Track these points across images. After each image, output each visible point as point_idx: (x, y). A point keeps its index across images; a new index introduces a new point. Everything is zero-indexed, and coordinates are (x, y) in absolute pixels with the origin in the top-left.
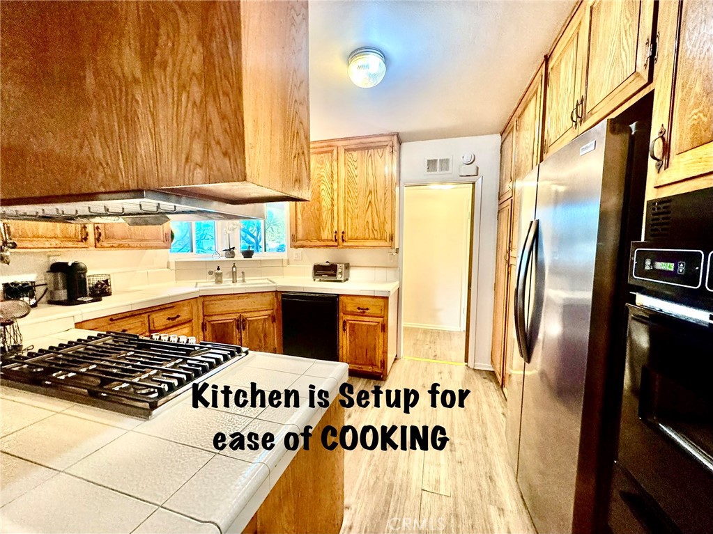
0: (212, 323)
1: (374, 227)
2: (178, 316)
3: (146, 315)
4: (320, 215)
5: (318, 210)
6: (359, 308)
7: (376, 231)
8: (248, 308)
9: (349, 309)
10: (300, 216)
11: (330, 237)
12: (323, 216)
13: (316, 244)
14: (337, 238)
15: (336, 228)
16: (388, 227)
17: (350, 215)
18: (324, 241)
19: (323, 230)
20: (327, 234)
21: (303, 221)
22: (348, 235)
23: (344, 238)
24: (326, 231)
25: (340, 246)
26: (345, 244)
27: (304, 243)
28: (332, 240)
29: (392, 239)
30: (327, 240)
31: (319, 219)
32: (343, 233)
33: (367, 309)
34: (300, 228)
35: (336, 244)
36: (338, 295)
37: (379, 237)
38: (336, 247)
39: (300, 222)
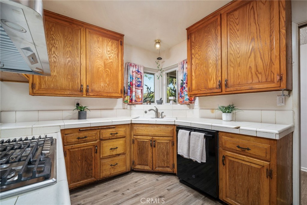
0: (138, 140)
1: (257, 71)
2: (117, 133)
3: (99, 130)
4: (208, 70)
5: (206, 67)
6: (238, 147)
7: (261, 73)
8: (157, 134)
9: (228, 146)
10: (193, 74)
11: (215, 86)
12: (210, 70)
13: (204, 92)
14: (220, 85)
15: (220, 78)
16: (276, 66)
17: (232, 65)
18: (211, 89)
19: (210, 81)
20: (213, 84)
21: (196, 77)
22: (231, 82)
23: (226, 85)
24: (212, 82)
25: (224, 92)
26: (228, 90)
27: (196, 92)
28: (216, 88)
29: (281, 79)
30: (213, 88)
31: (207, 73)
32: (226, 81)
33: (248, 149)
34: (194, 82)
35: (220, 90)
36: (218, 132)
37: (264, 80)
38: (220, 93)
39: (193, 78)
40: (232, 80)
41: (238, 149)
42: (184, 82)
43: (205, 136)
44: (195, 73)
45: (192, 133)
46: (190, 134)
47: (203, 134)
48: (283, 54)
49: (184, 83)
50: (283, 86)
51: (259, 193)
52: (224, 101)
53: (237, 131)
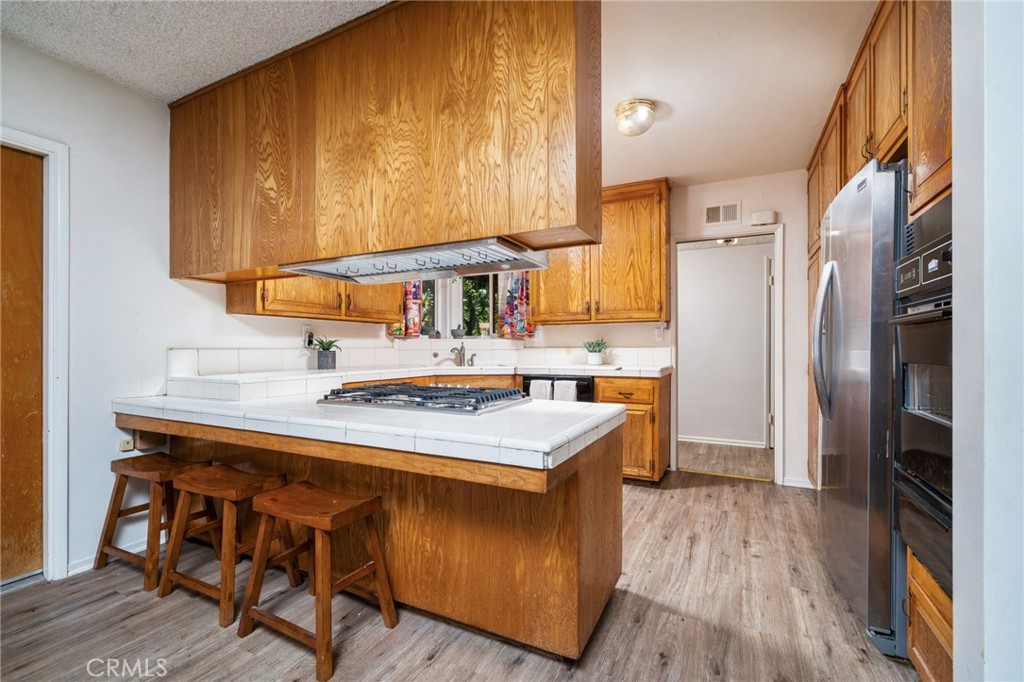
1: (637, 294)
4: (568, 282)
5: (564, 276)
6: (620, 394)
7: (641, 298)
9: (608, 395)
10: (542, 285)
11: (580, 309)
12: (572, 283)
13: (562, 318)
14: (589, 310)
15: (588, 298)
16: (656, 293)
17: (606, 281)
18: (573, 314)
19: (572, 301)
20: (576, 306)
21: (546, 291)
22: (604, 306)
23: (598, 310)
24: (575, 302)
25: (593, 320)
26: (600, 317)
27: (547, 317)
28: (583, 313)
29: (661, 308)
30: (577, 313)
31: (567, 287)
32: (597, 303)
33: (631, 394)
34: (542, 299)
35: (588, 317)
36: (593, 377)
37: (644, 307)
38: (588, 321)
39: (542, 292)
40: (605, 302)
41: (619, 396)
42: (516, 295)
43: (577, 386)
44: (545, 285)
45: (556, 382)
46: (553, 385)
47: (575, 382)
48: (664, 278)
49: (516, 298)
50: (664, 317)
51: (642, 444)
52: (589, 333)
53: (618, 374)
